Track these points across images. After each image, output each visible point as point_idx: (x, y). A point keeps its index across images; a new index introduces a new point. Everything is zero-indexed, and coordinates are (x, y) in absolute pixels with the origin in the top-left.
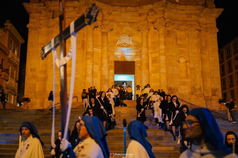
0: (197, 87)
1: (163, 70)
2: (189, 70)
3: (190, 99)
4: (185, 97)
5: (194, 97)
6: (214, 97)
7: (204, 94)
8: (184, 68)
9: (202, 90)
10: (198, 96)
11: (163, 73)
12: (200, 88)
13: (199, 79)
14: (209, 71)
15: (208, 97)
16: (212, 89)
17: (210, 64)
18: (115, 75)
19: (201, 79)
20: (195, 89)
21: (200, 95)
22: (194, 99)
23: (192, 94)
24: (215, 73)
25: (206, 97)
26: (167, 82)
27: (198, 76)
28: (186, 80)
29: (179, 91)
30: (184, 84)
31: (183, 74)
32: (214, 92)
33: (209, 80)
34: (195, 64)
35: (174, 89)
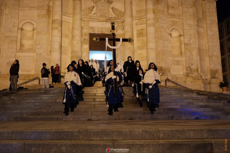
0: (194, 67)
1: (152, 45)
2: (183, 46)
3: (185, 82)
4: (178, 80)
5: (189, 80)
6: (213, 80)
7: (201, 76)
8: (177, 44)
9: (200, 71)
10: (195, 79)
11: (152, 49)
12: (198, 69)
13: (195, 57)
14: (207, 48)
15: (207, 80)
16: (211, 70)
17: (208, 39)
18: (90, 51)
19: (198, 57)
20: (191, 70)
21: (197, 78)
22: (190, 82)
23: (187, 75)
24: (215, 51)
25: (204, 79)
26: (157, 60)
27: (195, 53)
28: (179, 59)
29: (171, 71)
30: (178, 63)
31: (176, 52)
32: (213, 74)
33: (207, 59)
34: (191, 39)
35: (165, 69)
